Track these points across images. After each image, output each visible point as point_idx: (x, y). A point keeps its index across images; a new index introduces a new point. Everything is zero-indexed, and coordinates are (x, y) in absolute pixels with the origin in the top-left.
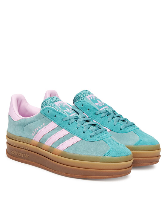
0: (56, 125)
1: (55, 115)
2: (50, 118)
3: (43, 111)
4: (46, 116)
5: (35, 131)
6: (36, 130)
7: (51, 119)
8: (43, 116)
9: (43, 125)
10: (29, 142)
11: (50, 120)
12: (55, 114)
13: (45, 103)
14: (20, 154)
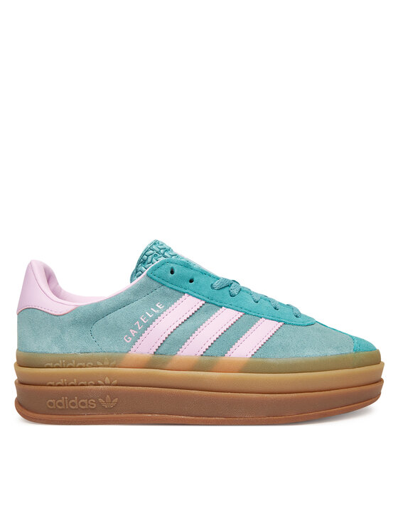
0: (199, 300)
1: (190, 277)
2: (176, 288)
3: (156, 272)
4: (165, 283)
5: (135, 328)
6: (141, 323)
7: (179, 289)
8: (155, 285)
9: (156, 308)
10: (115, 362)
11: (177, 294)
12: (189, 273)
13: (151, 252)
14: (85, 401)
